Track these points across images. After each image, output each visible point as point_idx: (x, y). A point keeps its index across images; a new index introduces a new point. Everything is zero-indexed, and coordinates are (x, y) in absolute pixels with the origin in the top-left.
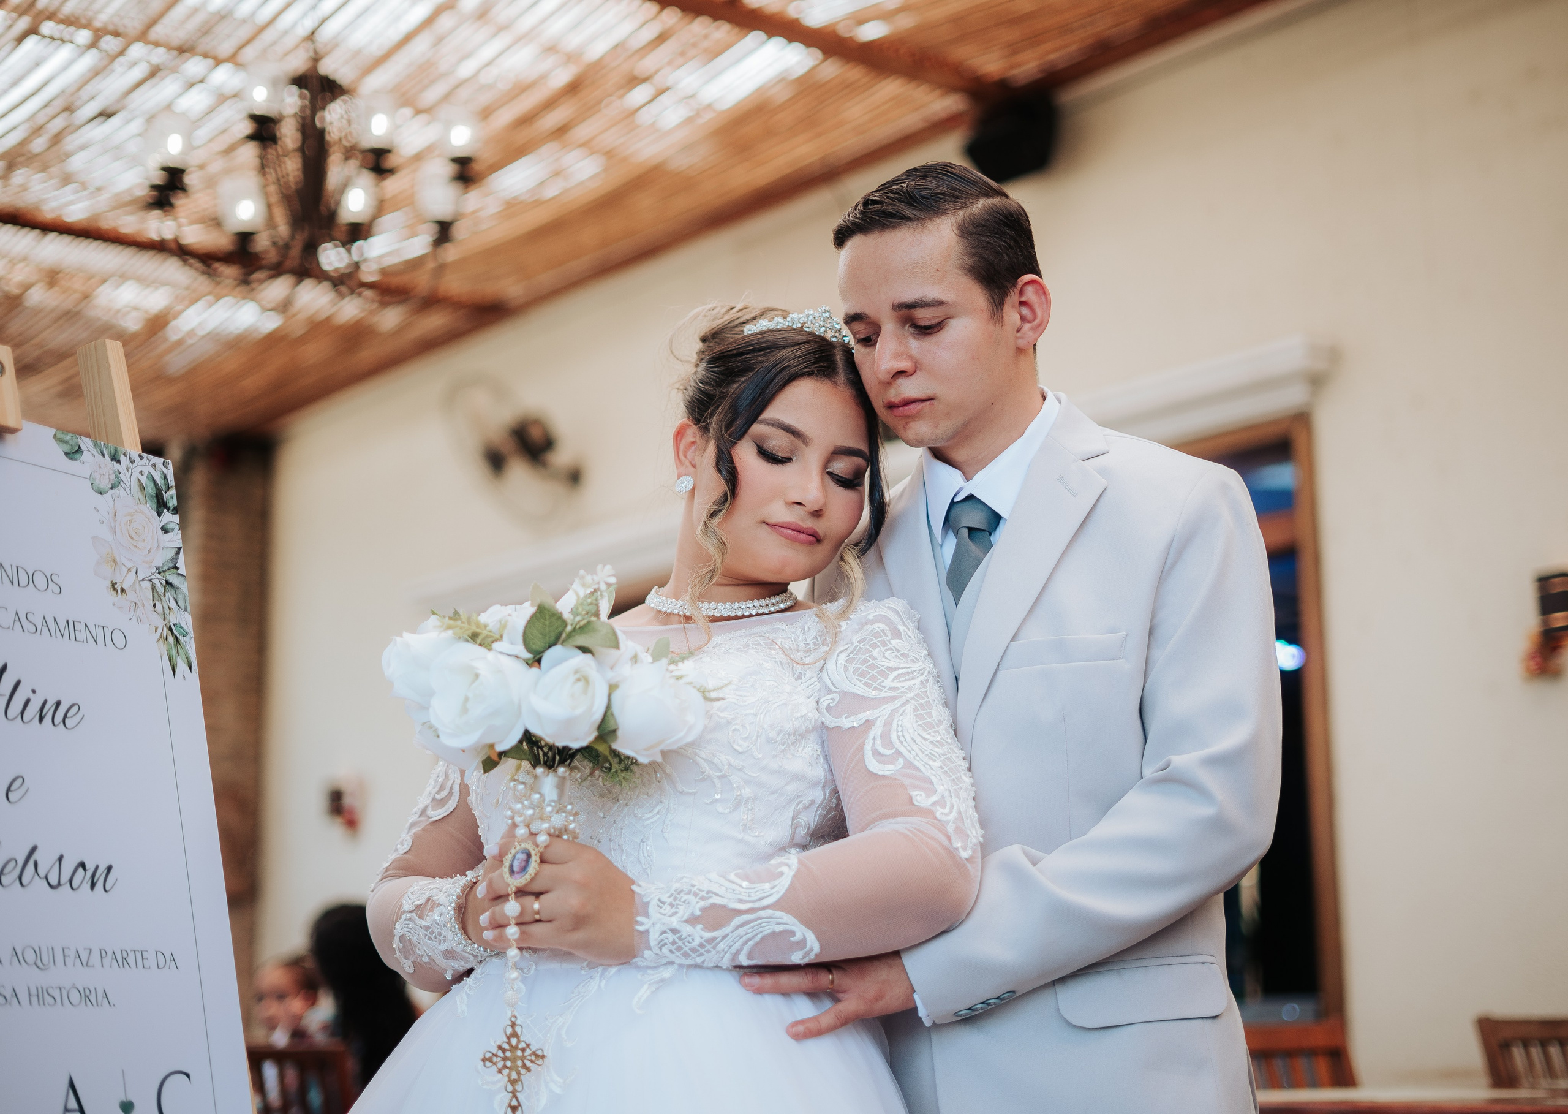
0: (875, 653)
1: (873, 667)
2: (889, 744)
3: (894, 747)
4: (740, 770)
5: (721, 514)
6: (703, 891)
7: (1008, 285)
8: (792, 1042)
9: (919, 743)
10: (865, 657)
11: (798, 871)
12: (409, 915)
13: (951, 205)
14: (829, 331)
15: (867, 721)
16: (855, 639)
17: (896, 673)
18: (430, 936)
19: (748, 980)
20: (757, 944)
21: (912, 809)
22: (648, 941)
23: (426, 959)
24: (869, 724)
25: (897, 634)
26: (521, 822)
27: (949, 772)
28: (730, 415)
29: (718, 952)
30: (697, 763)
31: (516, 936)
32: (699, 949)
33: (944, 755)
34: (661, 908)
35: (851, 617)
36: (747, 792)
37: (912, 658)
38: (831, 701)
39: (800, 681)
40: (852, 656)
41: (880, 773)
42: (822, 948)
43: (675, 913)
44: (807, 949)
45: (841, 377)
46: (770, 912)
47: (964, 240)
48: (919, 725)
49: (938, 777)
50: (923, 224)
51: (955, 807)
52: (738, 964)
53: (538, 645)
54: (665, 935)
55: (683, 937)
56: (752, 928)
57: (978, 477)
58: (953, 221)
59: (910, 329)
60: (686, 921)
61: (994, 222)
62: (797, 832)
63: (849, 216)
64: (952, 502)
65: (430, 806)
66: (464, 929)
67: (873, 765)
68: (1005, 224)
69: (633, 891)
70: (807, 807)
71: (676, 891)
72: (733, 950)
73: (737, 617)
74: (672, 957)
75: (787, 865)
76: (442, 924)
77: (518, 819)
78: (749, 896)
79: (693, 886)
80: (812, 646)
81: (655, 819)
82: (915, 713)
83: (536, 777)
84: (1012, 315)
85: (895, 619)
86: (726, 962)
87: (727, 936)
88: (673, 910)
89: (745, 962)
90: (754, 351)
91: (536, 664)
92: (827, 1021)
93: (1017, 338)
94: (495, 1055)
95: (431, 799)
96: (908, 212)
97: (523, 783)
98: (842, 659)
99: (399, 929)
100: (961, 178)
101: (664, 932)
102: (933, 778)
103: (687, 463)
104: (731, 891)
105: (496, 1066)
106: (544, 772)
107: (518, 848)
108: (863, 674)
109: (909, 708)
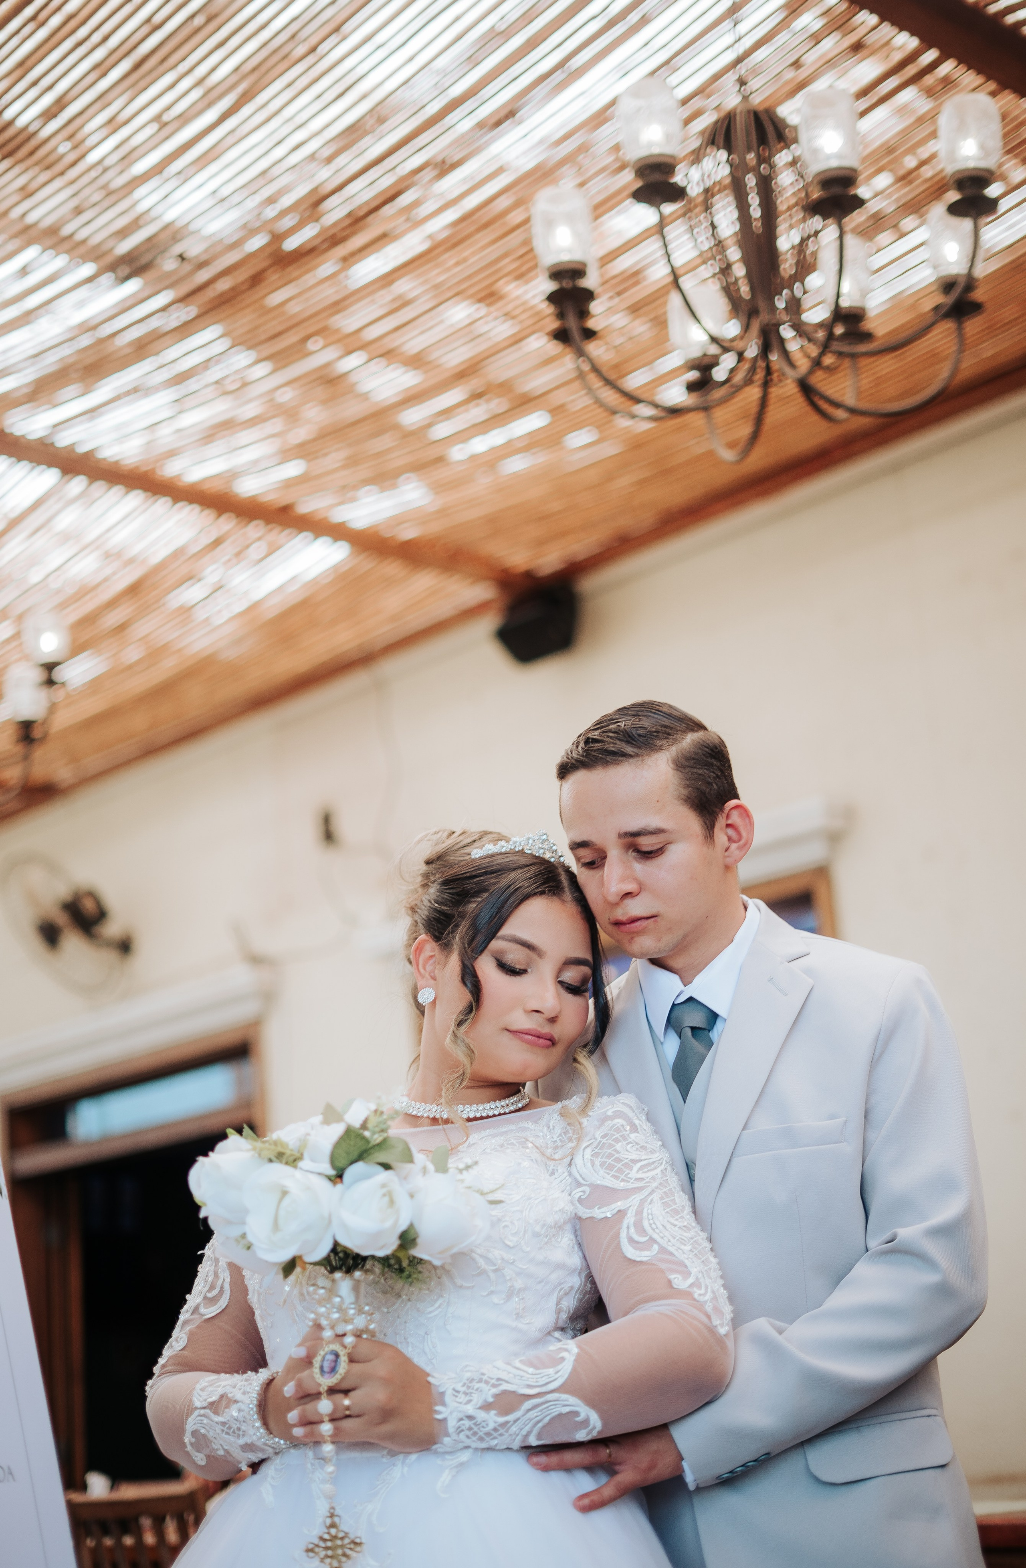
0: (618, 1146)
1: (618, 1160)
2: (642, 1231)
3: (647, 1235)
4: (512, 1263)
5: (467, 1023)
6: (493, 1379)
7: (718, 810)
8: (578, 1515)
9: (670, 1229)
10: (609, 1151)
11: (578, 1356)
12: (202, 1412)
13: (664, 742)
14: (547, 852)
15: (619, 1211)
16: (598, 1134)
17: (639, 1165)
18: (228, 1431)
19: (535, 1459)
20: (544, 1427)
21: (672, 1292)
22: (446, 1429)
23: (221, 1452)
24: (621, 1214)
25: (634, 1129)
26: (327, 1325)
27: (699, 1255)
28: (471, 933)
29: (511, 1435)
30: (473, 1259)
31: (330, 1433)
32: (493, 1432)
33: (692, 1238)
34: (456, 1396)
35: (590, 1114)
36: (519, 1284)
37: (650, 1149)
38: (582, 1194)
39: (553, 1177)
40: (596, 1150)
41: (638, 1259)
42: (605, 1425)
43: (469, 1401)
44: (590, 1428)
45: (568, 895)
46: (555, 1396)
47: (680, 773)
48: (667, 1212)
49: (690, 1259)
50: (642, 760)
51: (709, 1287)
52: (527, 1444)
53: (341, 1163)
54: (462, 1422)
55: (478, 1423)
56: (541, 1411)
57: (698, 980)
58: (669, 756)
59: (633, 854)
60: (481, 1408)
61: (704, 755)
62: (560, 1317)
63: (572, 753)
64: (673, 1004)
65: (202, 1304)
66: (265, 1424)
67: (630, 1252)
68: (712, 756)
69: (429, 1383)
70: (568, 1293)
71: (468, 1380)
72: (524, 1432)
73: (482, 1118)
74: (468, 1442)
75: (566, 1350)
76: (242, 1419)
77: (324, 1322)
78: (537, 1382)
79: (483, 1374)
80: (559, 1143)
81: (436, 1312)
82: (662, 1201)
83: (333, 1281)
84: (721, 836)
85: (631, 1114)
86: (516, 1445)
87: (518, 1419)
88: (468, 1398)
89: (533, 1441)
90: (486, 873)
91: (339, 1180)
92: (608, 1492)
93: (725, 857)
94: (317, 1546)
95: (202, 1297)
96: (629, 749)
97: (323, 1288)
98: (588, 1152)
99: (191, 1425)
100: (669, 716)
101: (461, 1419)
102: (687, 1262)
103: (427, 975)
104: (519, 1378)
105: (319, 1556)
106: (342, 1277)
107: (327, 1349)
108: (610, 1167)
109: (656, 1197)
